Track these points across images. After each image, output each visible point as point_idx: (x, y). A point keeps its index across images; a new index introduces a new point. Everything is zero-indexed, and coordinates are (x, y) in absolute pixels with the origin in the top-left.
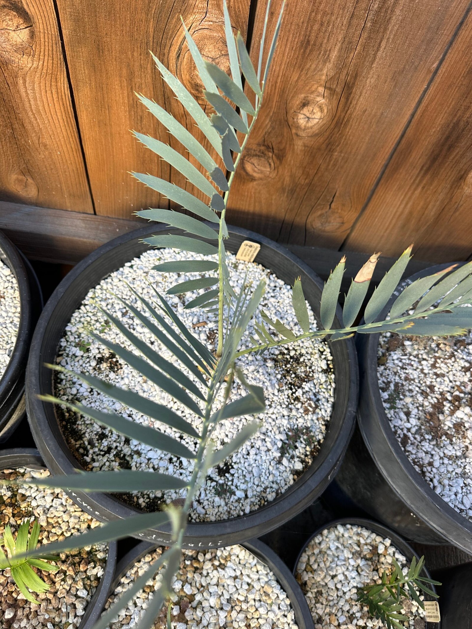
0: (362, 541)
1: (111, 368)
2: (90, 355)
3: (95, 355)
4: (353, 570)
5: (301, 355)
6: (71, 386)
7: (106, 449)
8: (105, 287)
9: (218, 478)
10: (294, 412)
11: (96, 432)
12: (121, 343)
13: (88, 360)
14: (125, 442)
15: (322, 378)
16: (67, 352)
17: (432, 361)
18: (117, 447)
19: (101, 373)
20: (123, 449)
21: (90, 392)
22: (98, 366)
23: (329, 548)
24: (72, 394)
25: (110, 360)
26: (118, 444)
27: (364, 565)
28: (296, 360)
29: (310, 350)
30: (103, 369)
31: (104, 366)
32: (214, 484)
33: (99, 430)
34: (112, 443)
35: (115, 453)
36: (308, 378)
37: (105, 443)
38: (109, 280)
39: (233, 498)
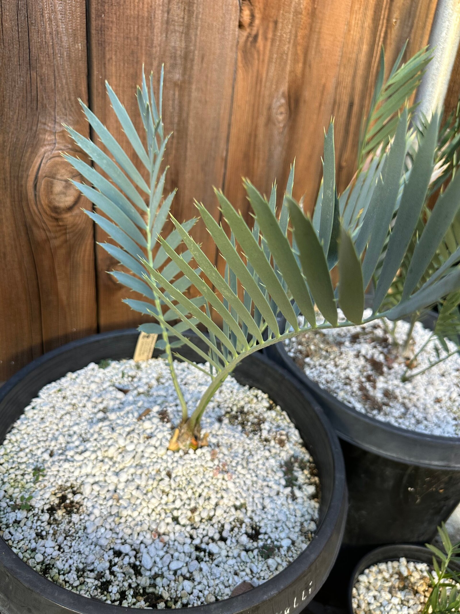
0: (387, 576)
1: (69, 513)
2: (36, 511)
3: (41, 508)
4: (401, 608)
5: (243, 407)
6: (32, 555)
7: (118, 596)
8: (14, 438)
9: (255, 544)
10: (273, 451)
11: (94, 587)
12: (66, 482)
13: (36, 518)
14: (135, 574)
15: (273, 414)
16: (5, 522)
17: (332, 363)
18: (130, 586)
19: (59, 524)
20: (139, 582)
21: (59, 550)
22: (52, 518)
23: (369, 604)
24: (38, 564)
25: (63, 505)
26: (130, 581)
27: (405, 596)
28: (241, 411)
29: (247, 399)
30: (59, 519)
31: (60, 514)
32: (256, 552)
33: (96, 582)
34: (121, 585)
35: (132, 592)
36: (261, 421)
37: (114, 589)
38: (15, 431)
39: (283, 551)
